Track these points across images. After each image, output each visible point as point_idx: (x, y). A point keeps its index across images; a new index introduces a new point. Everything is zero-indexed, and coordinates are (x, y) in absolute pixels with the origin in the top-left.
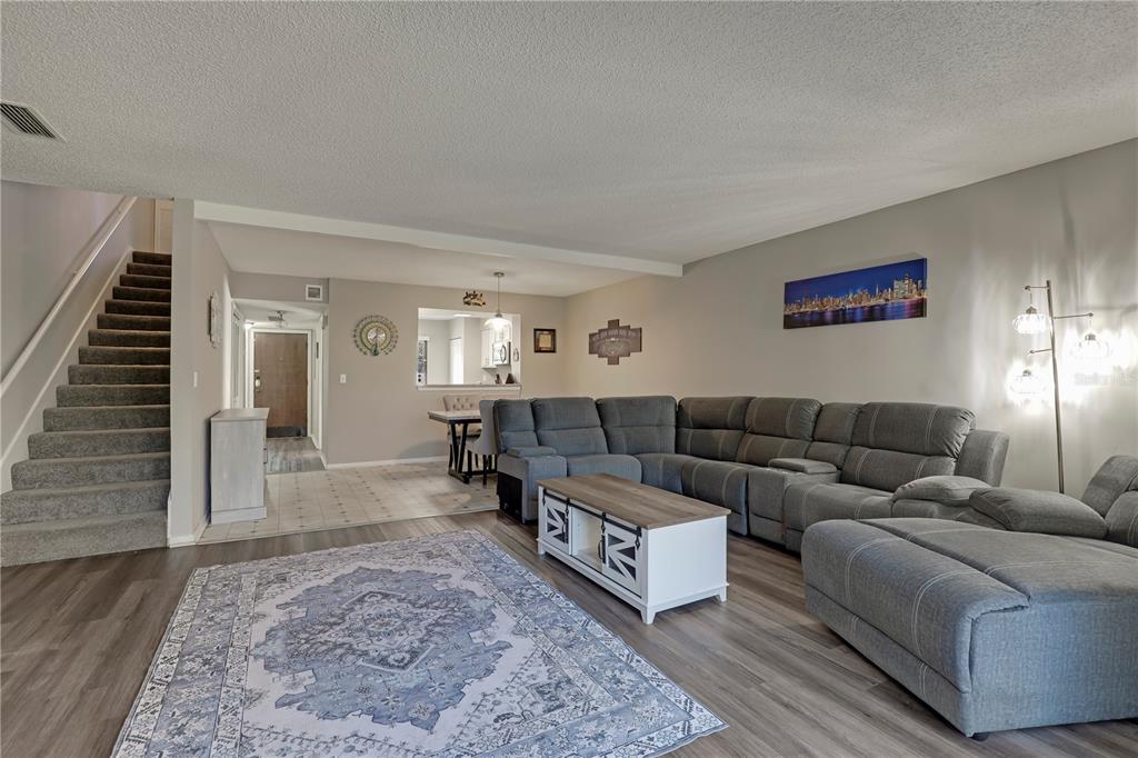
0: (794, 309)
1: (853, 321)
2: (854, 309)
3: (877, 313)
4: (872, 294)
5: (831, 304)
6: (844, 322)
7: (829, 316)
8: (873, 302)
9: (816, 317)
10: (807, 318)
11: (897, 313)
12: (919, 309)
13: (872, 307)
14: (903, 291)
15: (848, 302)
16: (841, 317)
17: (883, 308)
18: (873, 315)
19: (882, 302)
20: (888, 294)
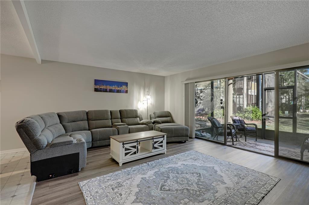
0: (98, 87)
1: (114, 92)
2: (114, 90)
3: (119, 91)
4: (118, 87)
5: (109, 88)
6: (112, 92)
7: (108, 90)
8: (118, 89)
9: (105, 90)
10: (102, 90)
11: (123, 92)
12: (127, 92)
13: (118, 90)
14: (124, 88)
15: (113, 88)
16: (111, 91)
17: (120, 90)
18: (118, 91)
19: (120, 89)
20: (121, 88)
